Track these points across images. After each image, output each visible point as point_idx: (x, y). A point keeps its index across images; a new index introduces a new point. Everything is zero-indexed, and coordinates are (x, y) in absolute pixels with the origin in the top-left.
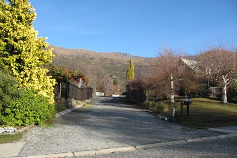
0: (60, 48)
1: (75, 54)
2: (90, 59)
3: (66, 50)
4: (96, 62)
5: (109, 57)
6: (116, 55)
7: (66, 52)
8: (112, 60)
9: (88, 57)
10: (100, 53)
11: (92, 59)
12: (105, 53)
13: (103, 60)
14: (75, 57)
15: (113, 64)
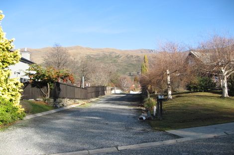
0: (87, 49)
1: (101, 53)
2: (116, 57)
3: (93, 50)
4: (122, 60)
5: (135, 54)
6: (142, 52)
7: (92, 51)
8: (138, 57)
9: (114, 55)
10: (126, 51)
11: (118, 57)
12: (131, 51)
13: (129, 57)
14: (101, 56)
15: (139, 61)
